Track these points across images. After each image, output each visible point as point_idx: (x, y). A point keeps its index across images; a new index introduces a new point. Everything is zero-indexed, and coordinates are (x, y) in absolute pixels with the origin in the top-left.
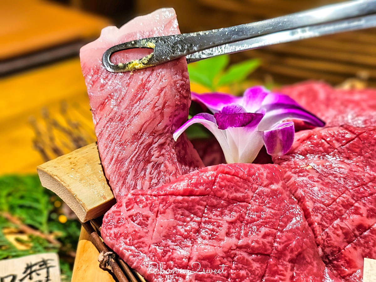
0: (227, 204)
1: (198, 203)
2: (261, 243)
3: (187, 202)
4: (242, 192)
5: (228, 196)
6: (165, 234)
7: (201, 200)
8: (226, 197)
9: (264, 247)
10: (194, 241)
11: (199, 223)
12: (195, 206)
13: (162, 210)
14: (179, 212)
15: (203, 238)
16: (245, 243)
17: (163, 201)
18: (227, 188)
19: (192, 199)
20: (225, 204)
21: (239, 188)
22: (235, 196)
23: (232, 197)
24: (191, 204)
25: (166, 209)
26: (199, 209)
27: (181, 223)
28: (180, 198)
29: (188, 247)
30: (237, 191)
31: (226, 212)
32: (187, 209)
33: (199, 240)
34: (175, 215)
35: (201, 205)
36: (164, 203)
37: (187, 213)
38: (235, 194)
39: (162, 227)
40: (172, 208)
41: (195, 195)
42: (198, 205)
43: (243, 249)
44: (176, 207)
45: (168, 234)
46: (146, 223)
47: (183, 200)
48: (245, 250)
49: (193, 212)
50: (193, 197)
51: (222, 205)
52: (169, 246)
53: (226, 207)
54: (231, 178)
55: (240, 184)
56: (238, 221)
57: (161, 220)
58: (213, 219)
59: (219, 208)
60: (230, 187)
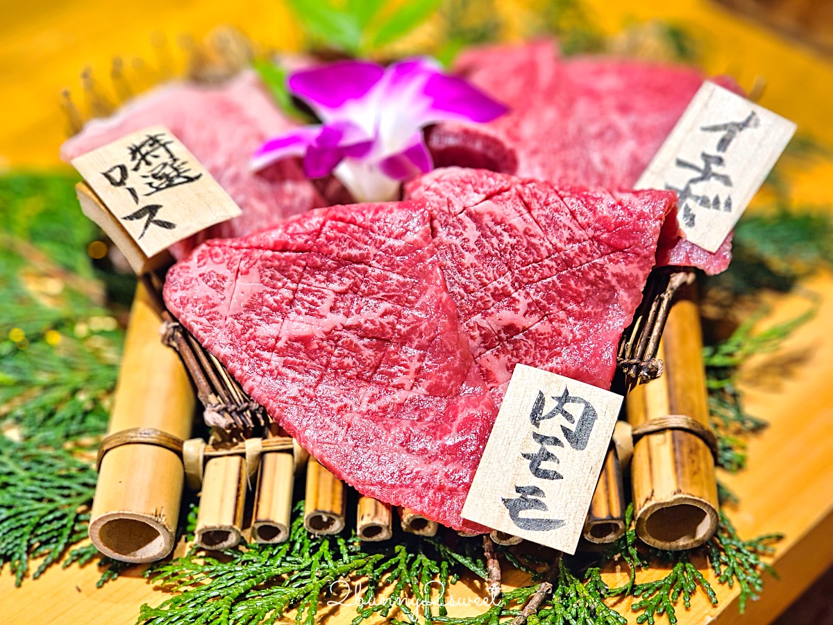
0: (336, 266)
1: (294, 262)
2: (378, 323)
3: (279, 260)
4: (360, 249)
5: (338, 254)
6: (248, 304)
7: (299, 258)
8: (335, 254)
9: (381, 330)
10: (285, 316)
11: (295, 291)
12: (290, 266)
13: (244, 269)
14: (266, 273)
15: (299, 313)
16: (356, 323)
17: (246, 257)
18: (338, 242)
19: (286, 256)
20: (334, 265)
21: (356, 242)
22: (348, 254)
23: (344, 256)
24: (284, 263)
25: (250, 267)
26: (296, 271)
27: (269, 289)
28: (269, 253)
29: (277, 323)
30: (351, 246)
31: (335, 276)
32: (278, 269)
33: (293, 315)
34: (261, 277)
35: (299, 266)
36: (247, 259)
37: (278, 275)
38: (349, 251)
39: (243, 293)
40: (258, 268)
41: (290, 251)
42: (294, 265)
43: (352, 331)
44: (263, 265)
45: (251, 303)
46: (222, 285)
47: (273, 256)
48: (355, 332)
49: (286, 274)
50: (287, 254)
51: (329, 266)
52: (251, 320)
53: (335, 270)
54: (344, 227)
55: (358, 235)
56: (350, 291)
57: (242, 283)
58: (315, 287)
59: (324, 270)
60: (343, 240)
